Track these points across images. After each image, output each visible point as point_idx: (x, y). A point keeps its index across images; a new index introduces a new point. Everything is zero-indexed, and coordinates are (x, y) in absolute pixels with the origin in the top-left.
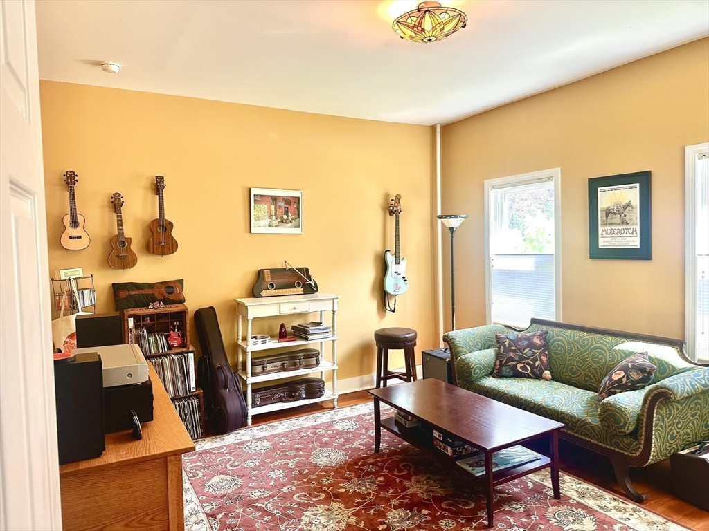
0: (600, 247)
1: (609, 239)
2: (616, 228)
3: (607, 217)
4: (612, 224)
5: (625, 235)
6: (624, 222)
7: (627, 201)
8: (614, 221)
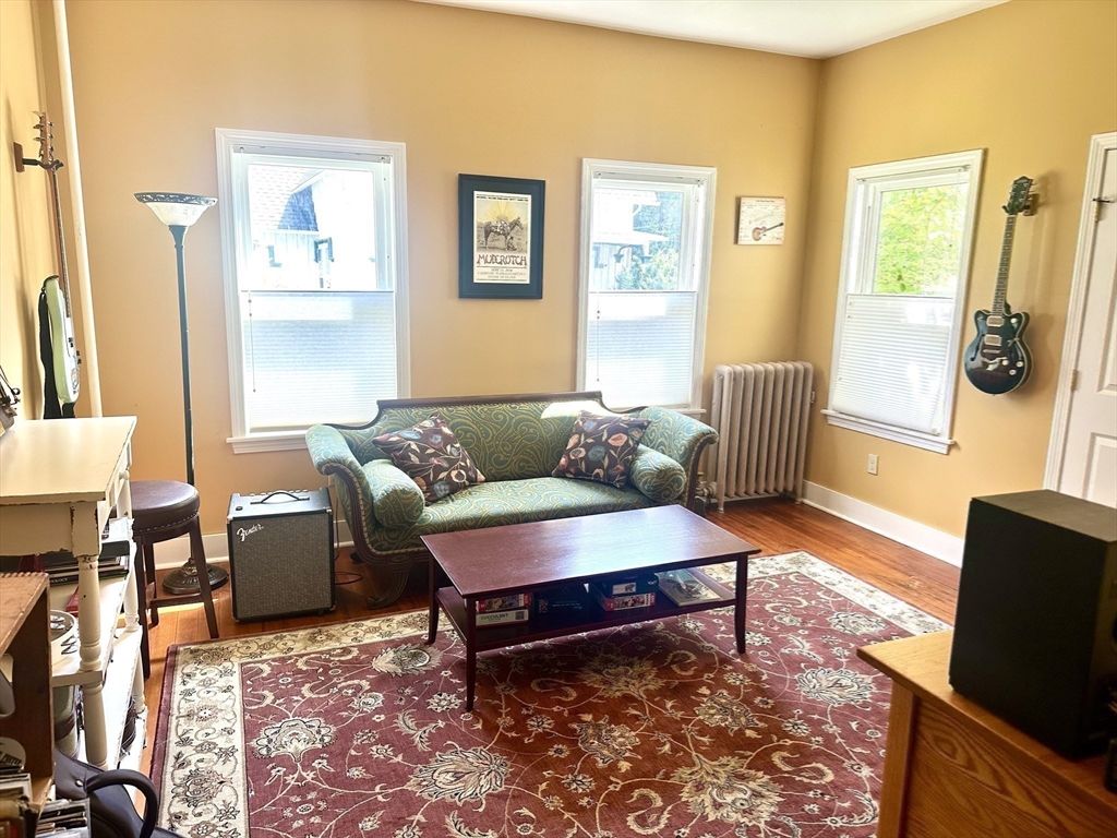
0: (475, 281)
1: (489, 270)
2: (499, 254)
3: (487, 237)
4: (494, 248)
5: (511, 265)
6: (510, 248)
7: (515, 218)
8: (497, 244)
